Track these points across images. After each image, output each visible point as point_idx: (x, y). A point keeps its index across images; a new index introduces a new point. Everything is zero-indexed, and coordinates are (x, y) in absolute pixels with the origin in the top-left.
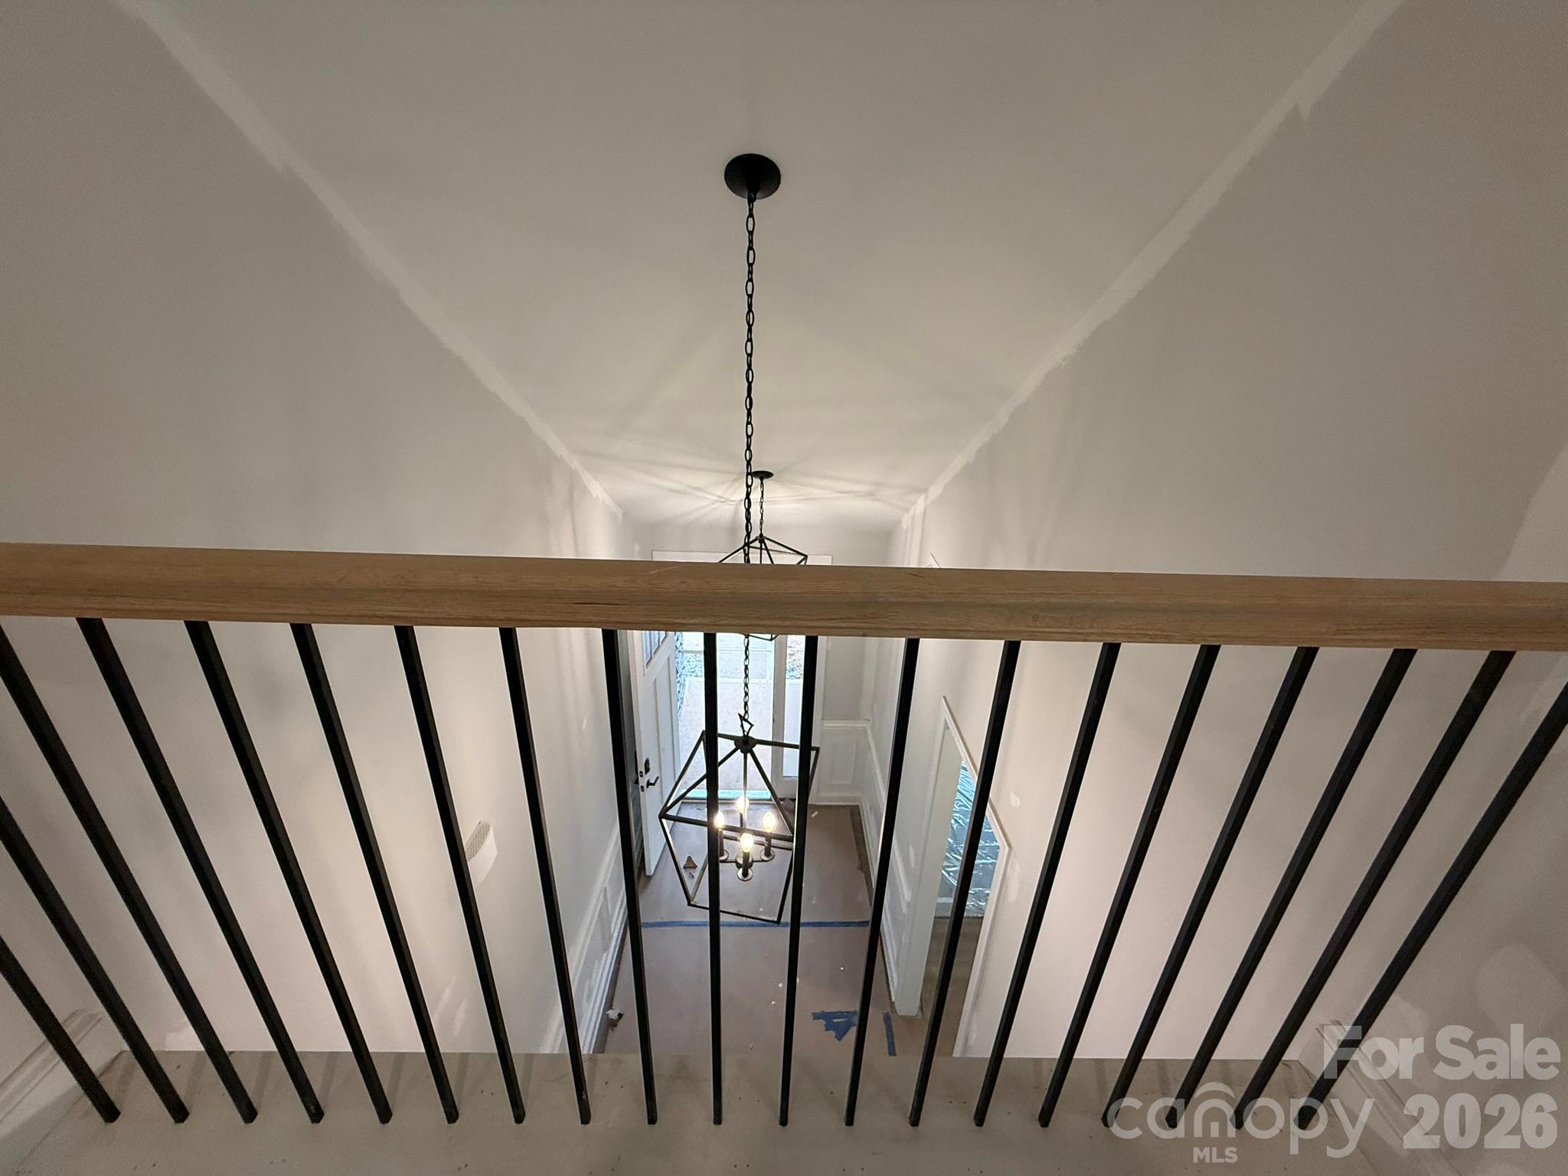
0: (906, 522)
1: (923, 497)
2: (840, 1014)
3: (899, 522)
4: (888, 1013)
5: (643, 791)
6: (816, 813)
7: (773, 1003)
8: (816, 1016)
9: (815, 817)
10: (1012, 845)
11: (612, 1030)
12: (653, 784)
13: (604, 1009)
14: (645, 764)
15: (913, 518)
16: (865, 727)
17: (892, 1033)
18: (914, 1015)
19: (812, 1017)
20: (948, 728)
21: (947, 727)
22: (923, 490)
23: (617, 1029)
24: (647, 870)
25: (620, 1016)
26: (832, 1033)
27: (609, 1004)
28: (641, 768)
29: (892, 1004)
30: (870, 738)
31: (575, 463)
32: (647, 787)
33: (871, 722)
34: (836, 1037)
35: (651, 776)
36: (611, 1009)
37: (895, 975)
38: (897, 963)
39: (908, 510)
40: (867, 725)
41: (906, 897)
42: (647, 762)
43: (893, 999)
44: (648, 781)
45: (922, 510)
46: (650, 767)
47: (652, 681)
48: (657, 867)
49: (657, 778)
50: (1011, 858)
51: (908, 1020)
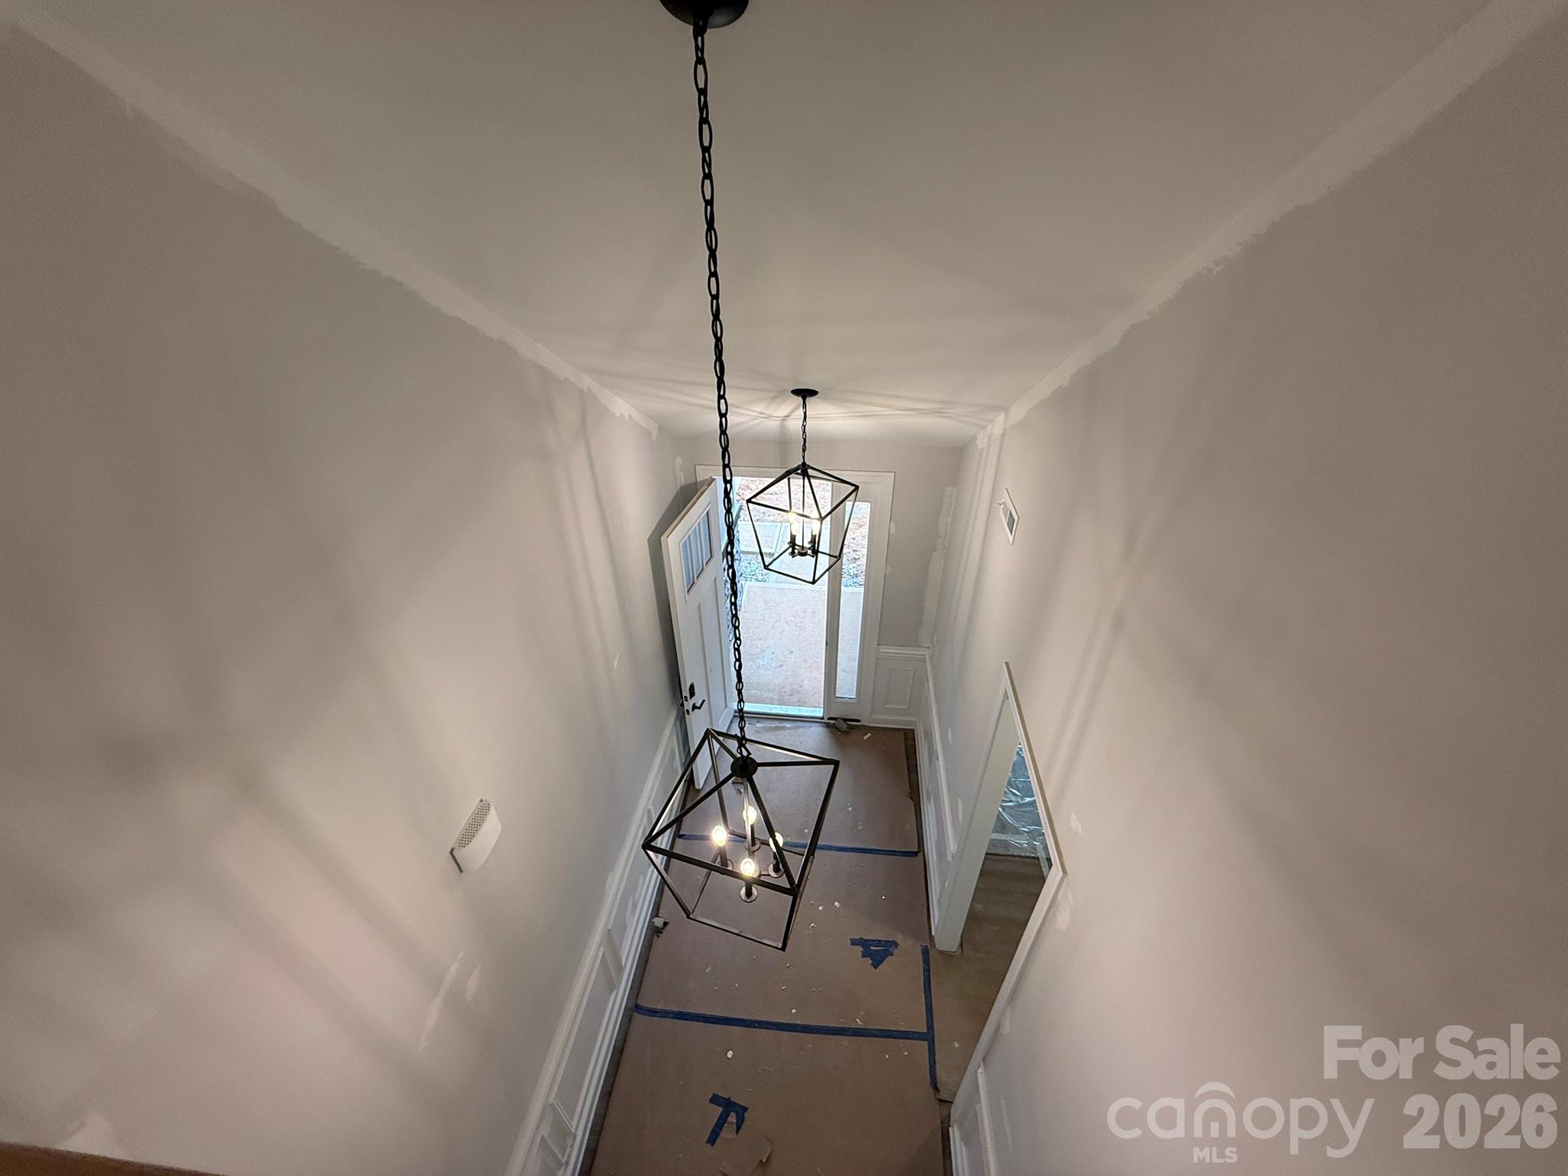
0: (981, 442)
1: (1002, 415)
2: (879, 943)
3: (975, 438)
4: (927, 946)
5: (688, 714)
6: (869, 735)
7: (812, 925)
8: (854, 942)
9: (867, 739)
10: (1068, 871)
11: (658, 936)
12: (699, 708)
13: (651, 915)
14: (690, 689)
15: (990, 436)
16: (924, 655)
17: (929, 966)
18: (954, 951)
19: (850, 942)
20: (1008, 698)
21: (1006, 697)
22: (1004, 409)
23: (662, 936)
24: (696, 784)
25: (666, 924)
26: (869, 961)
27: (656, 913)
28: (686, 693)
29: (931, 938)
30: (929, 668)
31: (588, 382)
32: (693, 710)
33: (930, 650)
34: (872, 965)
35: (697, 700)
36: (657, 916)
37: (936, 914)
38: (939, 900)
39: (984, 428)
40: (926, 653)
41: (952, 849)
42: (692, 687)
43: (933, 933)
44: (694, 704)
45: (1001, 432)
46: (696, 691)
47: (696, 606)
48: (706, 781)
49: (704, 701)
50: (1064, 884)
51: (947, 956)
